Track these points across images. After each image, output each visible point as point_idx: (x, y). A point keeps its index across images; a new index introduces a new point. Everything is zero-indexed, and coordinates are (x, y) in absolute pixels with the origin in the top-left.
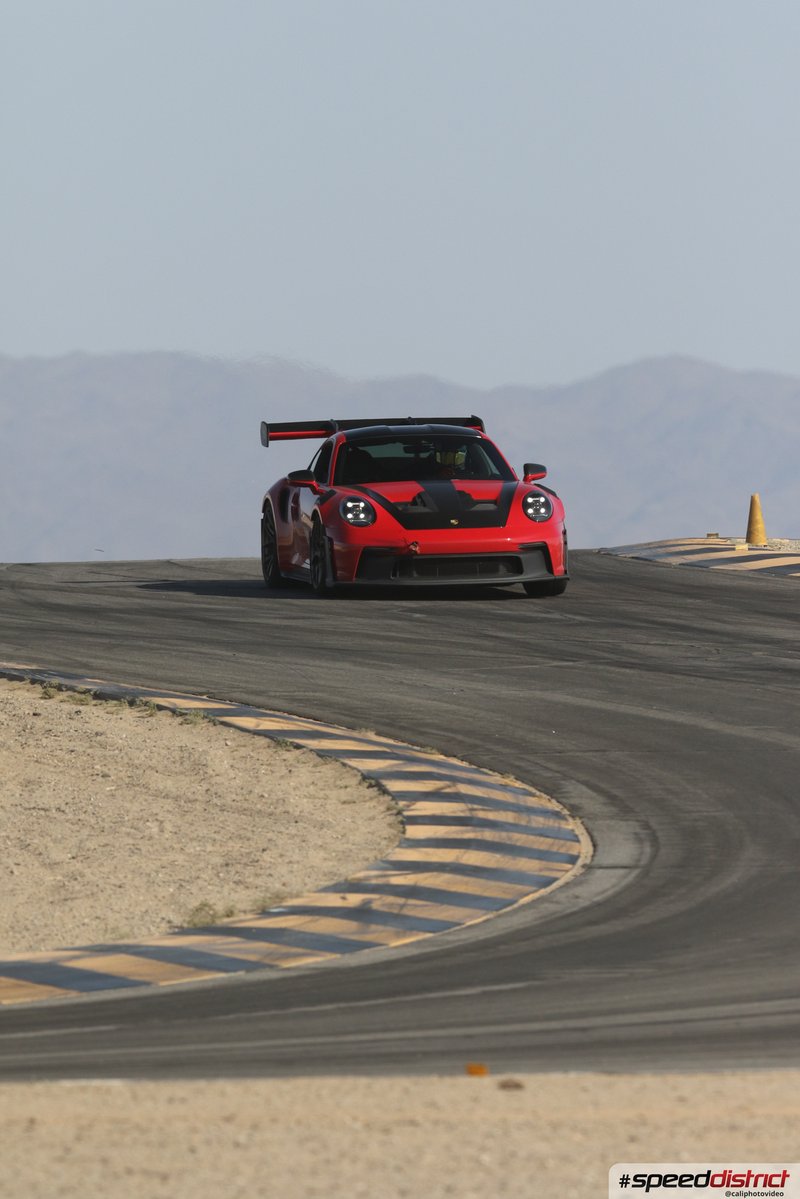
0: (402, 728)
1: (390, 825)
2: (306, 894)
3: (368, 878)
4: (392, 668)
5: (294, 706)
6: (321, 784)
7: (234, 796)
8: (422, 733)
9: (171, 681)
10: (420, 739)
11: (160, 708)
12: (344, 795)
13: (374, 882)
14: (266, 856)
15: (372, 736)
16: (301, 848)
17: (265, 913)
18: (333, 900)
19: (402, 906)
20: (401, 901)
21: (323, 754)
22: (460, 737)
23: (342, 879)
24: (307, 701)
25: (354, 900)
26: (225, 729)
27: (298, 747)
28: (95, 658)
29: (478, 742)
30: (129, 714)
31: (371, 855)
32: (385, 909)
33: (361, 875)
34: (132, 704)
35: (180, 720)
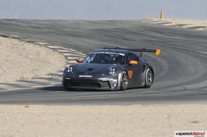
0: (78, 48)
1: (65, 64)
2: (43, 75)
3: (55, 73)
4: (82, 38)
5: (61, 44)
6: (58, 57)
7: (41, 59)
8: (80, 49)
9: (43, 40)
10: (80, 50)
11: (37, 44)
12: (60, 59)
13: (55, 74)
14: (40, 69)
15: (72, 50)
16: (47, 68)
17: (34, 78)
18: (47, 77)
19: (58, 78)
20: (58, 77)
21: (60, 52)
22: (86, 50)
23: (50, 73)
24: (64, 44)
25: (50, 76)
26: (47, 48)
27: (57, 51)
28: (33, 35)
29: (89, 51)
30: (32, 45)
31: (58, 69)
32: (55, 78)
33: (54, 73)
34: (33, 43)
35: (40, 46)
